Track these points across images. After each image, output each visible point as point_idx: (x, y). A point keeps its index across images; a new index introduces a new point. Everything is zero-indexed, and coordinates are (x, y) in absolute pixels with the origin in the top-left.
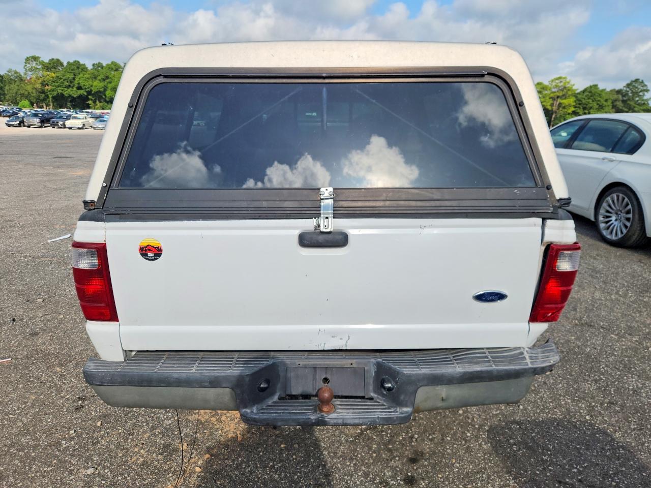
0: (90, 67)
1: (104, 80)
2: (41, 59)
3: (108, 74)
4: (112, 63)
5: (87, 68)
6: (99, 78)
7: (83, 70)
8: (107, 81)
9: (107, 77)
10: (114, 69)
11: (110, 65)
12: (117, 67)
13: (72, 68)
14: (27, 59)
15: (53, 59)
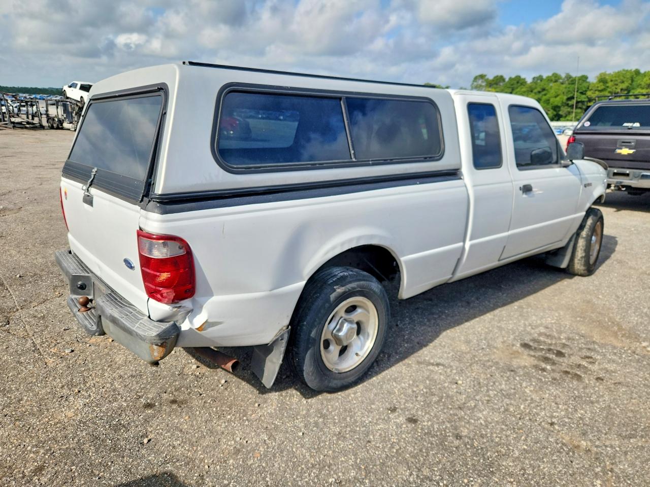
0: (529, 80)
1: (539, 92)
2: (487, 77)
3: (545, 86)
4: (553, 74)
5: (526, 82)
6: (536, 91)
7: (522, 84)
8: (543, 93)
9: (544, 90)
10: (554, 80)
11: (551, 77)
12: (556, 78)
13: (512, 83)
14: (476, 78)
15: (497, 76)
